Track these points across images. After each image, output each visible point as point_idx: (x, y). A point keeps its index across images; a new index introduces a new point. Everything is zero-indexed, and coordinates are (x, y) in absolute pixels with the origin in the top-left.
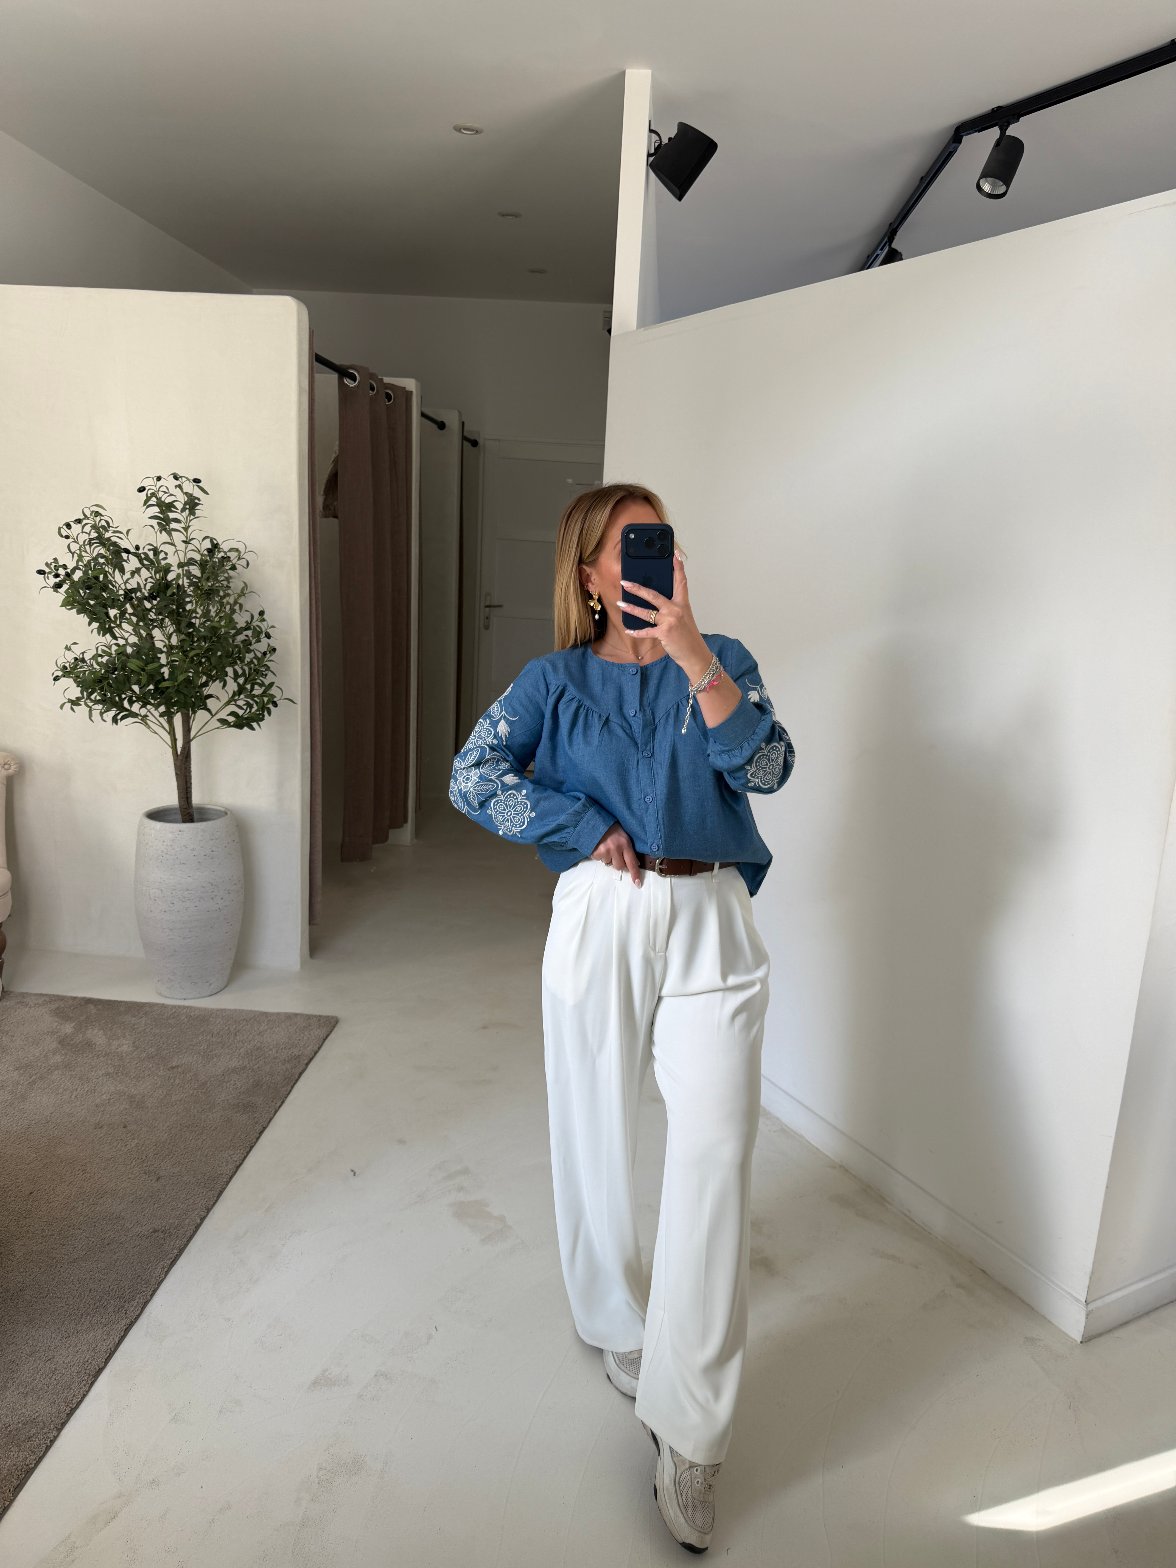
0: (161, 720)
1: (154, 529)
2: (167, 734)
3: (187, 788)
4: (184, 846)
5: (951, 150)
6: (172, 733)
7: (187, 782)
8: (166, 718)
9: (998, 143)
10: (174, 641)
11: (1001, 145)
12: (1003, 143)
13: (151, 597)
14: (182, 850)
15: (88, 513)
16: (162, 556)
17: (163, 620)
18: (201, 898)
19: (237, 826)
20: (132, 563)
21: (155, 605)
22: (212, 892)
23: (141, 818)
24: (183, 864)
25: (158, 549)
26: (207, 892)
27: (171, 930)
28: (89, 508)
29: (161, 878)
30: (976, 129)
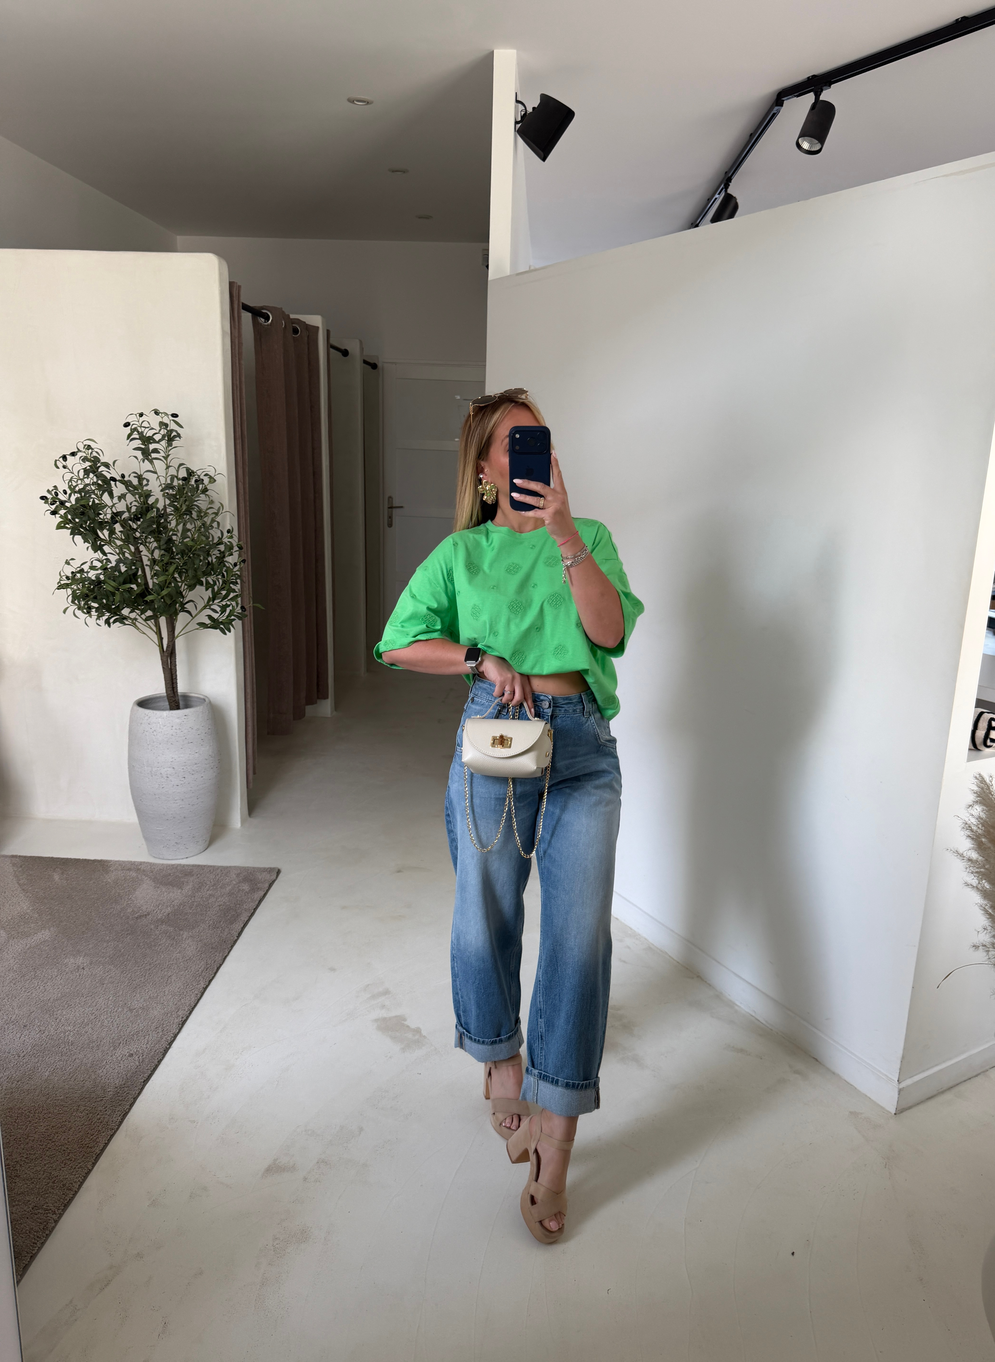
0: (149, 622)
1: (138, 459)
2: (154, 633)
3: (172, 679)
5: (774, 112)
6: (158, 633)
7: (172, 675)
8: (153, 621)
9: (813, 107)
10: (157, 554)
11: (816, 109)
12: (818, 106)
13: (136, 518)
15: (81, 448)
16: (145, 482)
17: (146, 537)
20: (119, 489)
21: (139, 525)
23: (132, 707)
25: (142, 476)
28: (83, 442)
30: (795, 94)
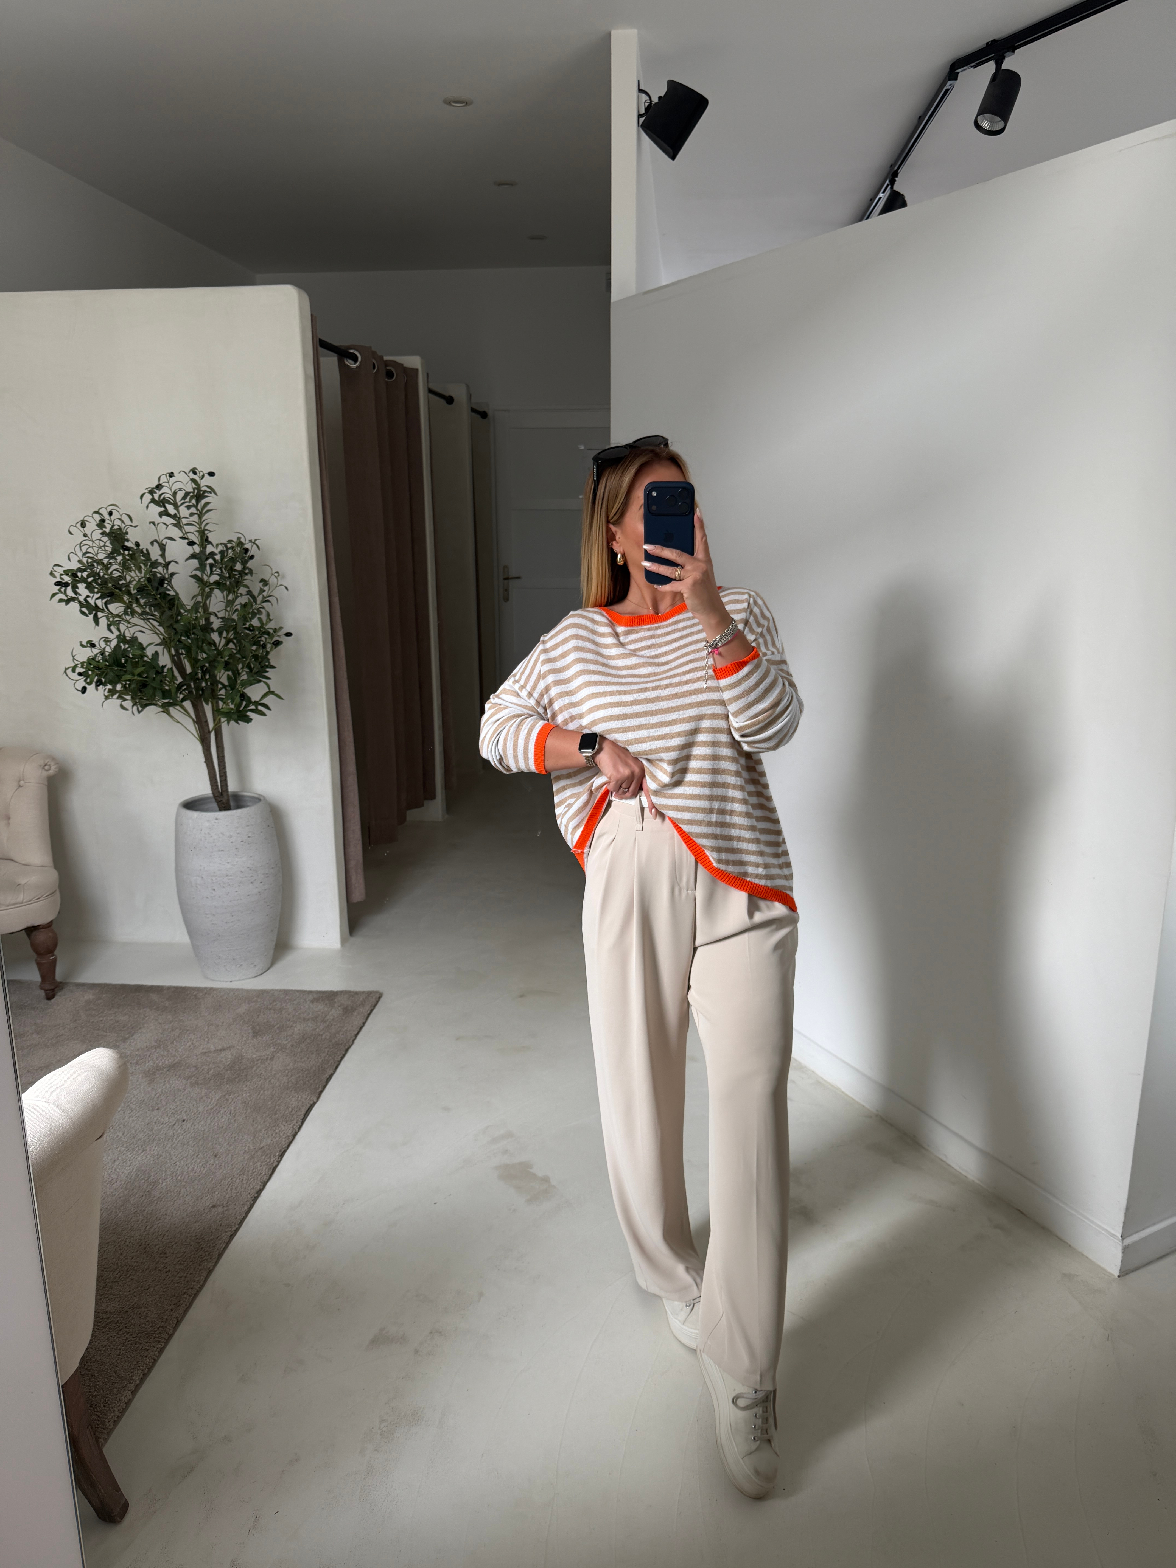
3: (220, 780)
4: (221, 833)
5: (947, 88)
9: (994, 78)
11: (997, 80)
12: (999, 77)
14: (220, 837)
18: (240, 883)
19: (271, 811)
22: (252, 876)
23: (178, 809)
24: (222, 851)
26: (246, 877)
27: (214, 915)
29: (201, 866)
30: (972, 65)
